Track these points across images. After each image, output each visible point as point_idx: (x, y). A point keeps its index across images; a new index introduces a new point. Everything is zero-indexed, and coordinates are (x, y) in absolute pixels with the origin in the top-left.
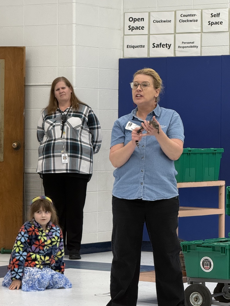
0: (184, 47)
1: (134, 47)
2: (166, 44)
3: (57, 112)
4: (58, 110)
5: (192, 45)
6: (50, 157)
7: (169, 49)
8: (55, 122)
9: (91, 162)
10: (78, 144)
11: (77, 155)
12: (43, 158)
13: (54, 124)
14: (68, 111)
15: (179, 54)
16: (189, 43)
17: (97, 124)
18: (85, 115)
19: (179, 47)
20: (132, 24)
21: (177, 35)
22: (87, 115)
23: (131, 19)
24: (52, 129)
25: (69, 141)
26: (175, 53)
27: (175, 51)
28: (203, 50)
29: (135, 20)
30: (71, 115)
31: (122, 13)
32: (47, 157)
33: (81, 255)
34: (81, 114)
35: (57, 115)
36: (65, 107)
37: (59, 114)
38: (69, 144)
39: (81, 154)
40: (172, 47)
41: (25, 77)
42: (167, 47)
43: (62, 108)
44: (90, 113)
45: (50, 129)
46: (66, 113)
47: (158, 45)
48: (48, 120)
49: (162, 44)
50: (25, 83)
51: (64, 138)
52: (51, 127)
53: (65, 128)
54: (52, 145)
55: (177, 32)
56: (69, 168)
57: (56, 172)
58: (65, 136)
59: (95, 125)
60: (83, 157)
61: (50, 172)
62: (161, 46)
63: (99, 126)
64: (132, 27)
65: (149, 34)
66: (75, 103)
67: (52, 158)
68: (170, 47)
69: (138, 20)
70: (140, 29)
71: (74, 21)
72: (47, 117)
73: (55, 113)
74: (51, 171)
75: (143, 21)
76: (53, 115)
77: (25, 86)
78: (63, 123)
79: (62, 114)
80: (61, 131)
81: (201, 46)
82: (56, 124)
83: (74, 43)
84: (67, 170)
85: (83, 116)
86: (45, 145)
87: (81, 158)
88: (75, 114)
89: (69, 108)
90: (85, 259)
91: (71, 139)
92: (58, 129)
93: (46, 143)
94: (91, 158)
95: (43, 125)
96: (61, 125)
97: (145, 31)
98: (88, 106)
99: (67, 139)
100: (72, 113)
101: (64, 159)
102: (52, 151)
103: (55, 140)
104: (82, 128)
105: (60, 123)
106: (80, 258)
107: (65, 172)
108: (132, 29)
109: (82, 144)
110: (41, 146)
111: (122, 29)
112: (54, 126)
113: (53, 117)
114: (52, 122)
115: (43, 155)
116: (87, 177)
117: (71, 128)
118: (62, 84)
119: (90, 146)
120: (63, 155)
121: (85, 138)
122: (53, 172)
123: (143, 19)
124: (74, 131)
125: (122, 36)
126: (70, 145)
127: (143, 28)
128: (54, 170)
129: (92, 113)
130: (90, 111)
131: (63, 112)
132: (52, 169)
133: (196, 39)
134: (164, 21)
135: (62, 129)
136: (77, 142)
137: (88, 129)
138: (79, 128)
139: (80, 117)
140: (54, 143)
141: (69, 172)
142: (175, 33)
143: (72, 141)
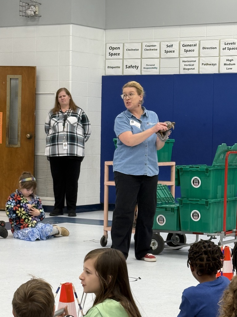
0: (147, 68)
1: (112, 68)
2: (135, 66)
3: (60, 113)
4: (60, 111)
5: (153, 67)
6: (55, 145)
7: (137, 69)
8: (58, 120)
9: (83, 148)
10: (75, 135)
11: (74, 143)
12: (50, 146)
13: (58, 121)
14: (68, 113)
15: (144, 73)
16: (151, 65)
17: (88, 122)
18: (80, 116)
19: (144, 68)
20: (111, 51)
21: (143, 59)
22: (81, 115)
23: (111, 48)
24: (56, 125)
25: (69, 133)
26: (141, 73)
27: (141, 71)
28: (161, 70)
29: (113, 49)
30: (70, 115)
31: (105, 43)
32: (52, 145)
33: (77, 214)
34: (77, 115)
35: (60, 115)
36: (66, 109)
37: (61, 114)
38: (69, 135)
39: (77, 143)
40: (139, 68)
41: (36, 88)
42: (135, 68)
43: (64, 110)
44: (83, 114)
45: (55, 125)
46: (66, 114)
47: (130, 66)
48: (54, 118)
49: (132, 66)
50: (36, 92)
51: (65, 132)
52: (56, 123)
53: (66, 124)
54: (57, 136)
55: (143, 57)
56: (69, 153)
57: (60, 156)
58: (66, 130)
59: (86, 122)
60: (78, 144)
61: (55, 156)
62: (132, 67)
63: (89, 123)
64: (111, 54)
65: (123, 59)
66: (73, 107)
67: (57, 146)
68: (137, 68)
69: (116, 48)
70: (117, 55)
71: (71, 49)
72: (53, 116)
73: (58, 114)
74: (56, 154)
75: (119, 49)
76: (57, 115)
77: (36, 94)
78: (65, 121)
79: (63, 115)
80: (63, 126)
81: (160, 68)
82: (60, 121)
83: (71, 64)
84: (67, 154)
85: (78, 116)
86: (51, 137)
87: (77, 145)
88: (72, 114)
89: (68, 110)
90: (79, 216)
91: (70, 132)
92: (61, 125)
93: (52, 135)
94: (83, 145)
95: (50, 122)
96: (63, 122)
97: (121, 56)
98: (81, 109)
99: (67, 132)
100: (70, 114)
101: (64, 146)
102: (56, 141)
103: (58, 133)
104: (78, 124)
105: (62, 121)
106: (76, 216)
107: (66, 155)
108: (111, 55)
109: (78, 135)
110: (48, 136)
111: (105, 55)
112: (58, 123)
113: (57, 117)
114: (56, 120)
115: (50, 143)
116: (81, 159)
117: (70, 124)
118: (63, 93)
119: (83, 137)
120: (64, 143)
121: (79, 132)
122: (57, 156)
123: (119, 48)
124: (72, 126)
125: (104, 59)
126: (70, 137)
127: (119, 54)
128: (58, 154)
129: (85, 114)
130: (83, 113)
131: (64, 113)
132: (57, 153)
133: (156, 62)
134: (134, 50)
135: (64, 125)
136: (74, 134)
137: (82, 125)
138: (76, 125)
139: (76, 116)
140: (58, 135)
141: (69, 155)
142: (142, 58)
143: (70, 134)
